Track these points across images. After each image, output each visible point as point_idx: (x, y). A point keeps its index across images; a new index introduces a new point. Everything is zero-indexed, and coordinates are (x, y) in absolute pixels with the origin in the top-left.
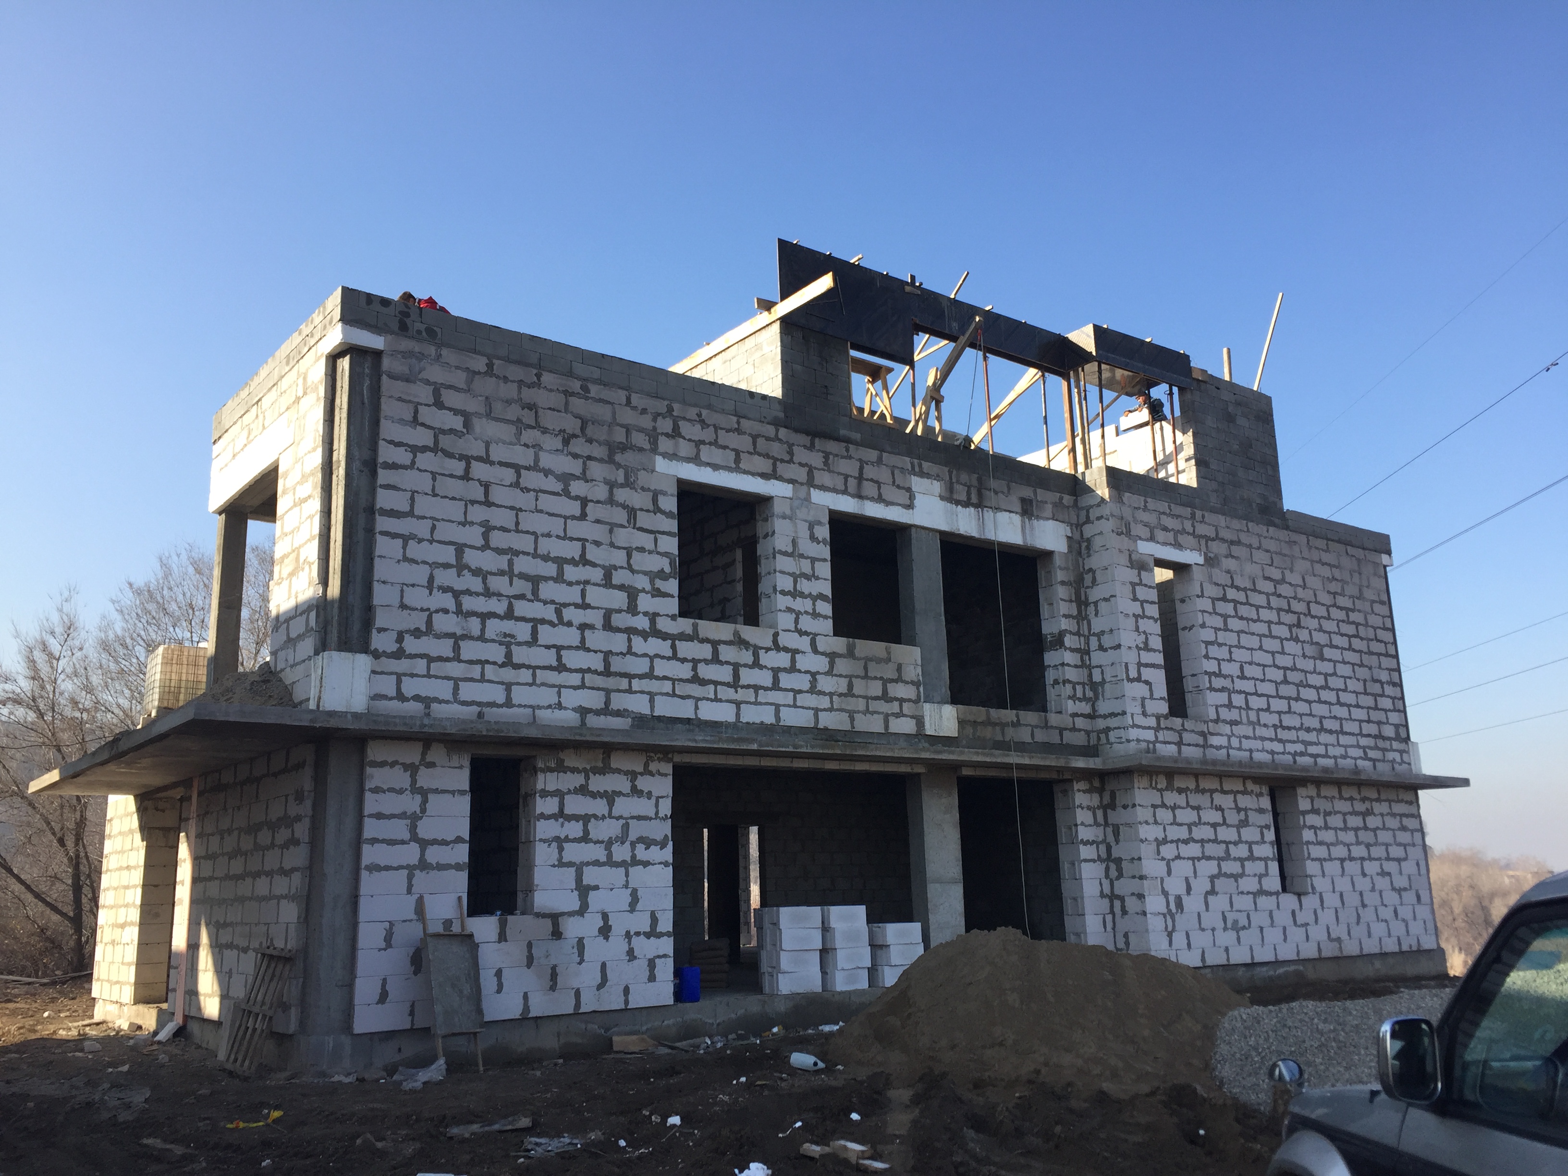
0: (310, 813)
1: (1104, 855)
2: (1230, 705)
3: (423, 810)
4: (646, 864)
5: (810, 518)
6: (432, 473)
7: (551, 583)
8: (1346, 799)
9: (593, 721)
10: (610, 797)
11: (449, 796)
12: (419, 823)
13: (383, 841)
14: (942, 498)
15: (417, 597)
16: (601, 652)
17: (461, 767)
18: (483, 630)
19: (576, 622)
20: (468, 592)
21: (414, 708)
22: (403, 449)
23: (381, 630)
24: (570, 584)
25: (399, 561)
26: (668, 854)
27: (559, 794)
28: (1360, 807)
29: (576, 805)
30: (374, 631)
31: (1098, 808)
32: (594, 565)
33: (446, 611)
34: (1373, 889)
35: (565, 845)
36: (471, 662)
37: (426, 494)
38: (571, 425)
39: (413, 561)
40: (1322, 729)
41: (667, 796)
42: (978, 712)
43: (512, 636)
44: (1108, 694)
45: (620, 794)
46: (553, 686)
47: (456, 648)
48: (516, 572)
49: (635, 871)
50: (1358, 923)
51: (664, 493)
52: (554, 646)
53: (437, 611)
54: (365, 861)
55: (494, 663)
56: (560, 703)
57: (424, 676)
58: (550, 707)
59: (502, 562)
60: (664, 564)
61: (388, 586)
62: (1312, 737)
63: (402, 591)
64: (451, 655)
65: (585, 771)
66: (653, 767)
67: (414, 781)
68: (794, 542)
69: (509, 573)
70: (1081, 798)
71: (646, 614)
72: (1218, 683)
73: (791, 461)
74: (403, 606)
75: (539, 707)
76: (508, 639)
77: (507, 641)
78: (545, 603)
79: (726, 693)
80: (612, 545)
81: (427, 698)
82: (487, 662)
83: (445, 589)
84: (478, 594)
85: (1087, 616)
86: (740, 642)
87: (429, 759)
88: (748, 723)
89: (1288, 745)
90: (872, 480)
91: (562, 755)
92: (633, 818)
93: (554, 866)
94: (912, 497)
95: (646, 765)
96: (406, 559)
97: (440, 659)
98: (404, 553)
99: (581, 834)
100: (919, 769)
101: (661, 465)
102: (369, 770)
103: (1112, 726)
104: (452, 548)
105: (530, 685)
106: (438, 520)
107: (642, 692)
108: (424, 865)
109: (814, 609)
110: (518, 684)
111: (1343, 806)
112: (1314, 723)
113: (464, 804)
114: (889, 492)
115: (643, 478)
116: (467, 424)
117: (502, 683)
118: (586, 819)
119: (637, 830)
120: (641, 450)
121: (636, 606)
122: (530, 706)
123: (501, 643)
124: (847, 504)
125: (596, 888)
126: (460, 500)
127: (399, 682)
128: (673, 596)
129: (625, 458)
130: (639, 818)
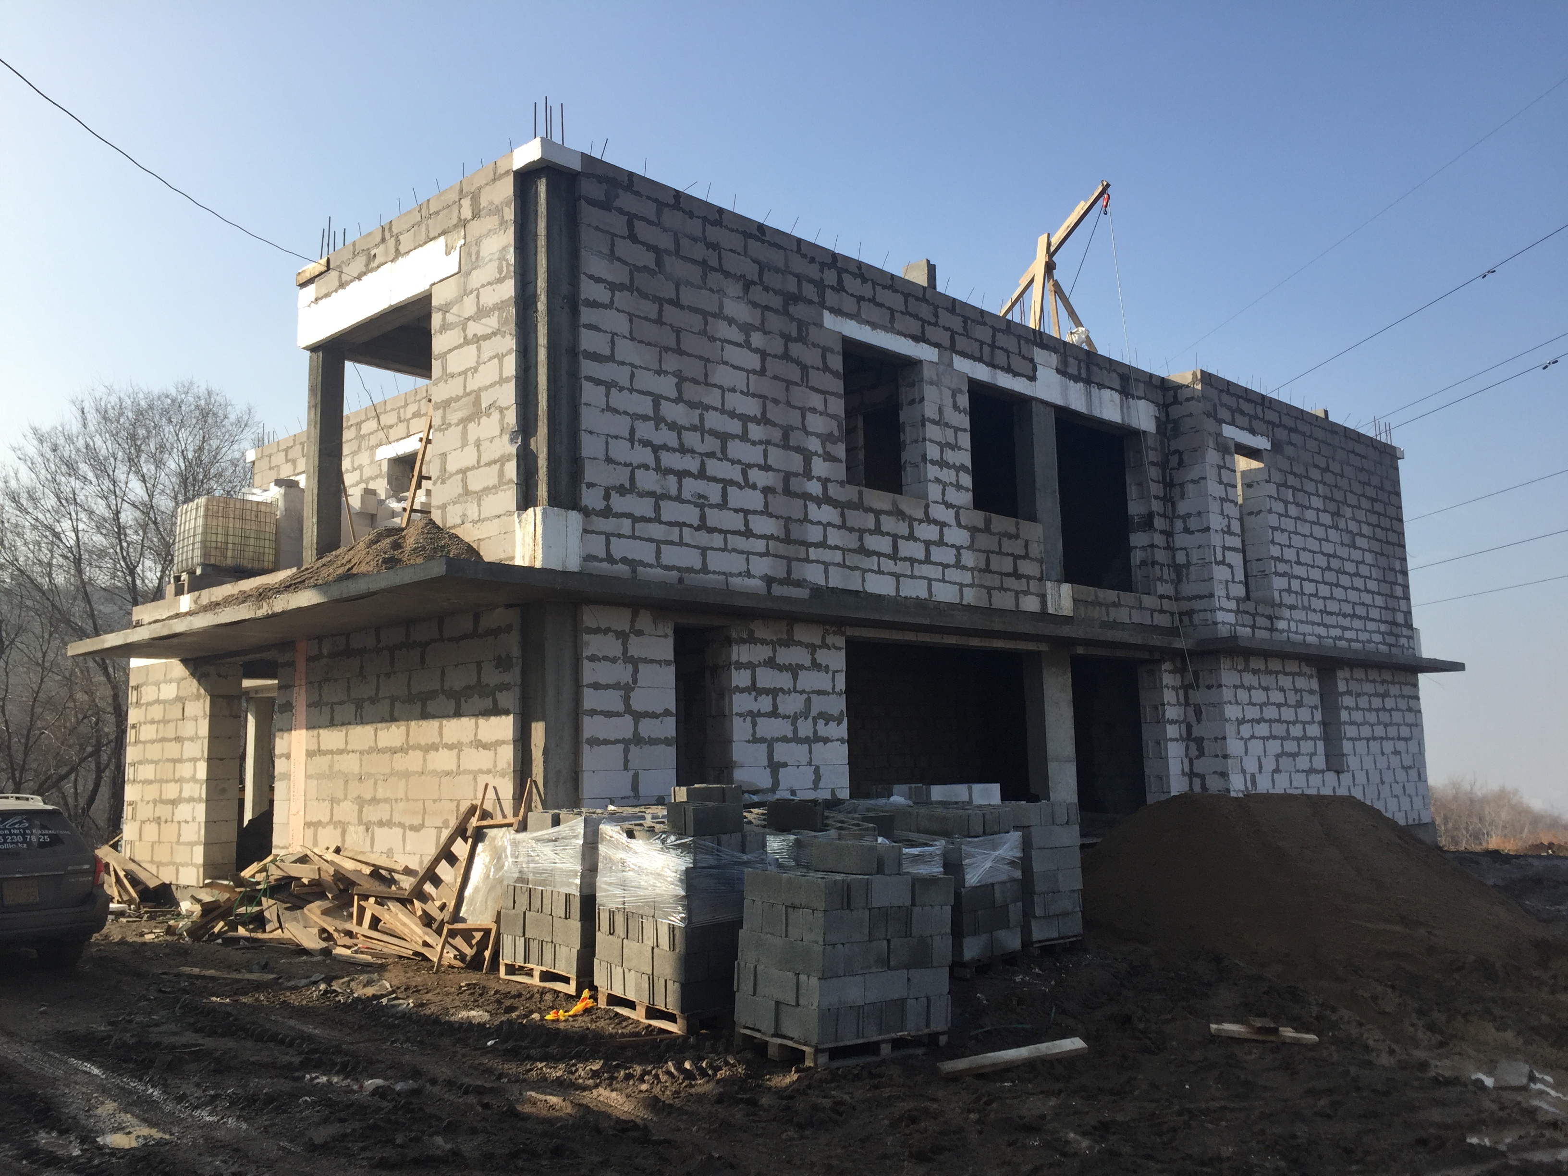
0: (519, 682)
1: (1185, 735)
2: (1289, 591)
3: (635, 681)
4: (826, 740)
5: (953, 386)
6: (628, 313)
7: (737, 441)
8: (1371, 682)
9: (778, 590)
10: (794, 670)
11: (656, 667)
12: (632, 694)
13: (601, 713)
14: (1058, 371)
15: (621, 451)
16: (782, 517)
17: (666, 636)
18: (680, 490)
19: (760, 485)
20: (665, 447)
21: (622, 569)
22: (602, 285)
23: (590, 485)
24: (754, 443)
25: (603, 410)
26: (842, 730)
27: (751, 666)
28: (1381, 689)
29: (767, 678)
30: (584, 486)
31: (1181, 688)
32: (774, 425)
33: (646, 467)
34: (1388, 768)
35: (759, 720)
36: (670, 524)
37: (625, 337)
38: (751, 271)
39: (615, 411)
40: (1354, 616)
41: (842, 671)
42: (1089, 592)
43: (705, 497)
44: (1193, 577)
45: (801, 667)
46: (742, 552)
47: (657, 508)
48: (707, 427)
49: (818, 747)
50: (1378, 799)
51: (832, 351)
52: (742, 510)
53: (639, 467)
54: (586, 734)
55: (691, 526)
56: (748, 571)
57: (629, 537)
58: (740, 574)
59: (694, 417)
60: (833, 427)
61: (594, 436)
62: (1346, 622)
63: (607, 443)
64: (653, 515)
65: (772, 642)
66: (830, 640)
67: (625, 650)
68: (940, 410)
69: (700, 428)
70: (1168, 679)
71: (819, 479)
72: (1282, 568)
73: (936, 324)
74: (609, 460)
75: (731, 575)
76: (702, 501)
77: (701, 502)
78: (733, 462)
79: (888, 565)
80: (788, 403)
81: (634, 560)
82: (684, 524)
83: (646, 443)
84: (674, 450)
85: (1172, 498)
86: (899, 514)
87: (637, 626)
88: (906, 597)
89: (1331, 630)
90: (1002, 348)
91: (752, 627)
92: (814, 692)
93: (749, 742)
94: (1035, 369)
95: (823, 639)
96: (609, 408)
97: (643, 519)
98: (607, 401)
99: (771, 709)
100: (1044, 647)
101: (830, 321)
102: (586, 637)
103: (1197, 608)
104: (649, 399)
105: (723, 550)
106: (636, 367)
107: (818, 562)
108: (637, 740)
109: (957, 481)
110: (712, 549)
111: (1368, 688)
112: (1347, 609)
113: (668, 675)
114: (1017, 363)
115: (814, 334)
116: (659, 262)
117: (697, 547)
118: (774, 692)
119: (819, 704)
120: (810, 302)
121: (810, 470)
122: (724, 574)
123: (696, 505)
124: (981, 372)
125: (785, 765)
126: (655, 346)
127: (608, 543)
128: (841, 461)
129: (799, 310)
130: (819, 693)
